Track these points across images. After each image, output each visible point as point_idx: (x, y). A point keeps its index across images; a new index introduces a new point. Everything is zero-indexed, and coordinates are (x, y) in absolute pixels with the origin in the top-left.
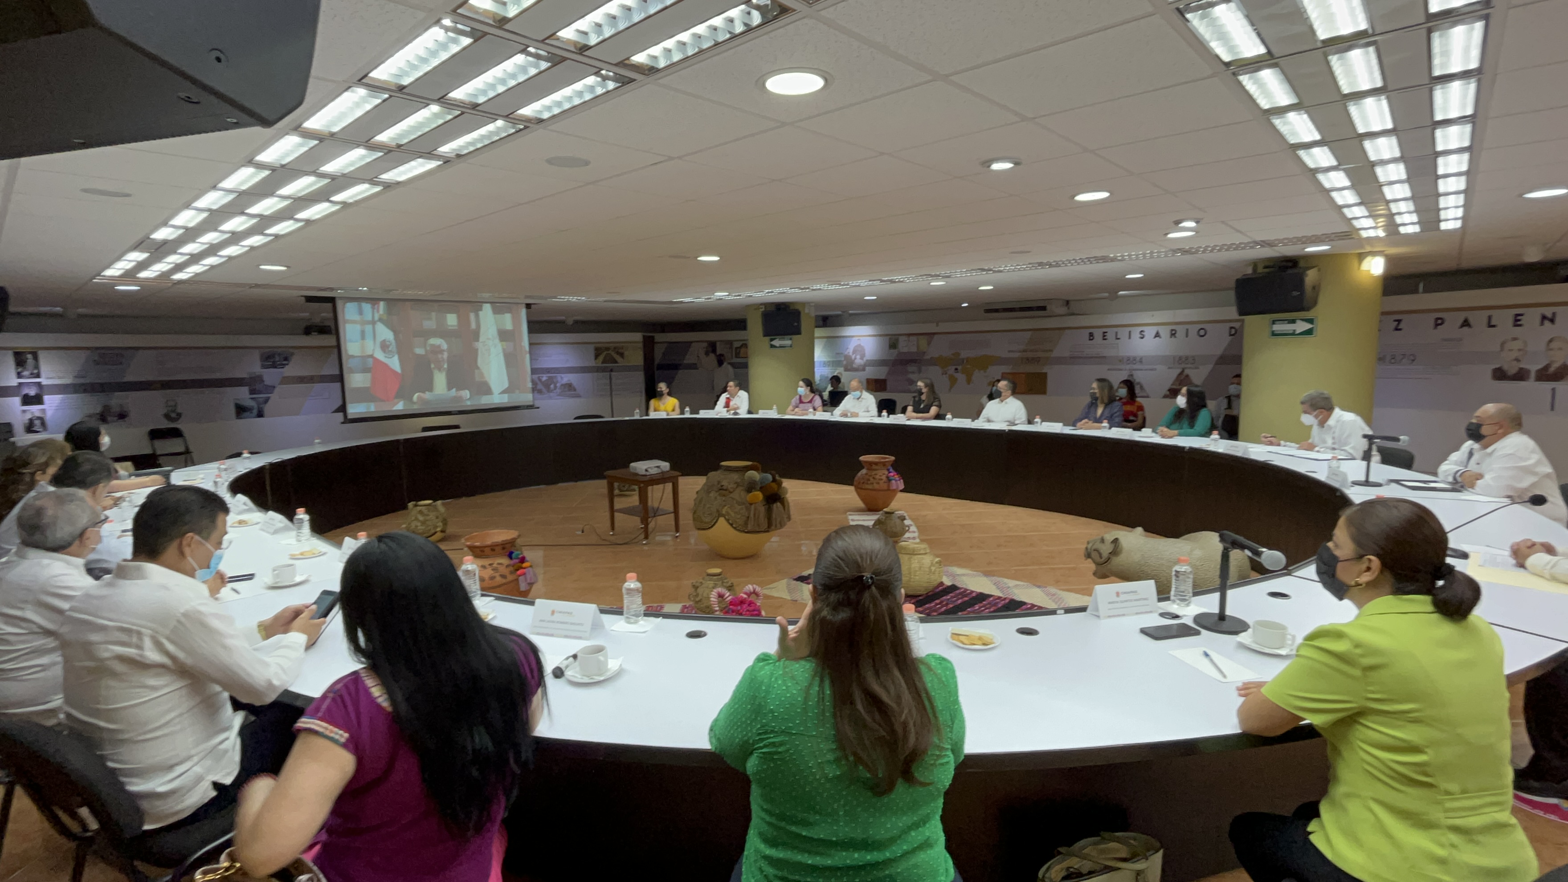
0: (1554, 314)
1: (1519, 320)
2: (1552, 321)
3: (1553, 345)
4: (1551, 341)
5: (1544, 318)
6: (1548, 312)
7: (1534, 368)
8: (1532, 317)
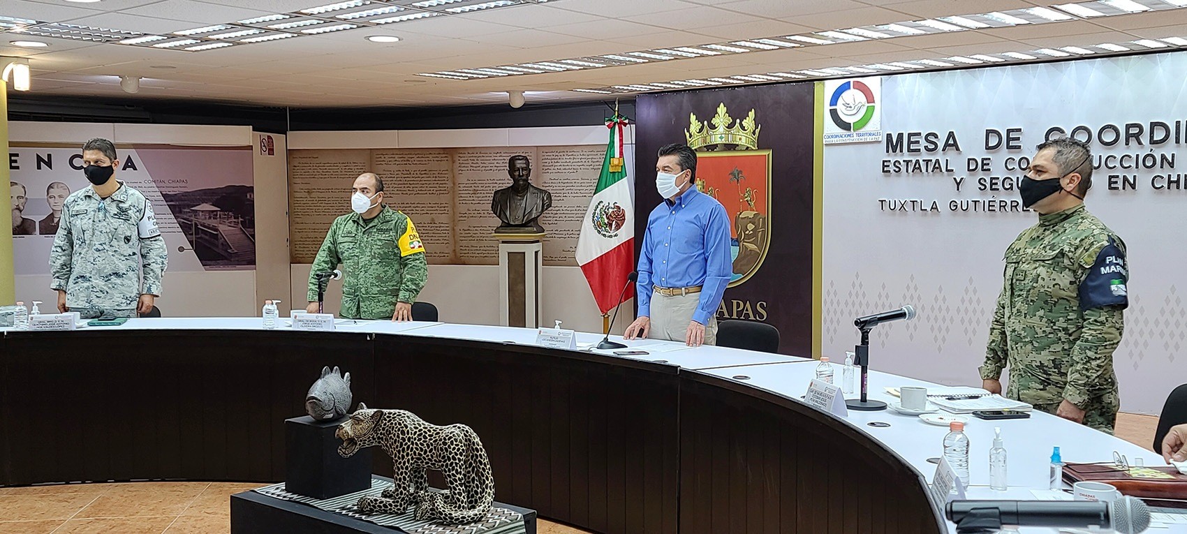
0: (49, 156)
1: (16, 161)
2: (49, 164)
3: (53, 192)
4: (50, 187)
5: (39, 159)
6: (44, 153)
7: (37, 219)
8: (27, 158)
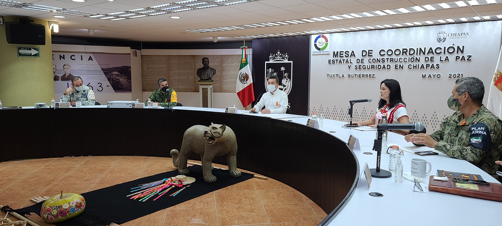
3: (65, 67)
6: (62, 54)
7: (60, 76)
